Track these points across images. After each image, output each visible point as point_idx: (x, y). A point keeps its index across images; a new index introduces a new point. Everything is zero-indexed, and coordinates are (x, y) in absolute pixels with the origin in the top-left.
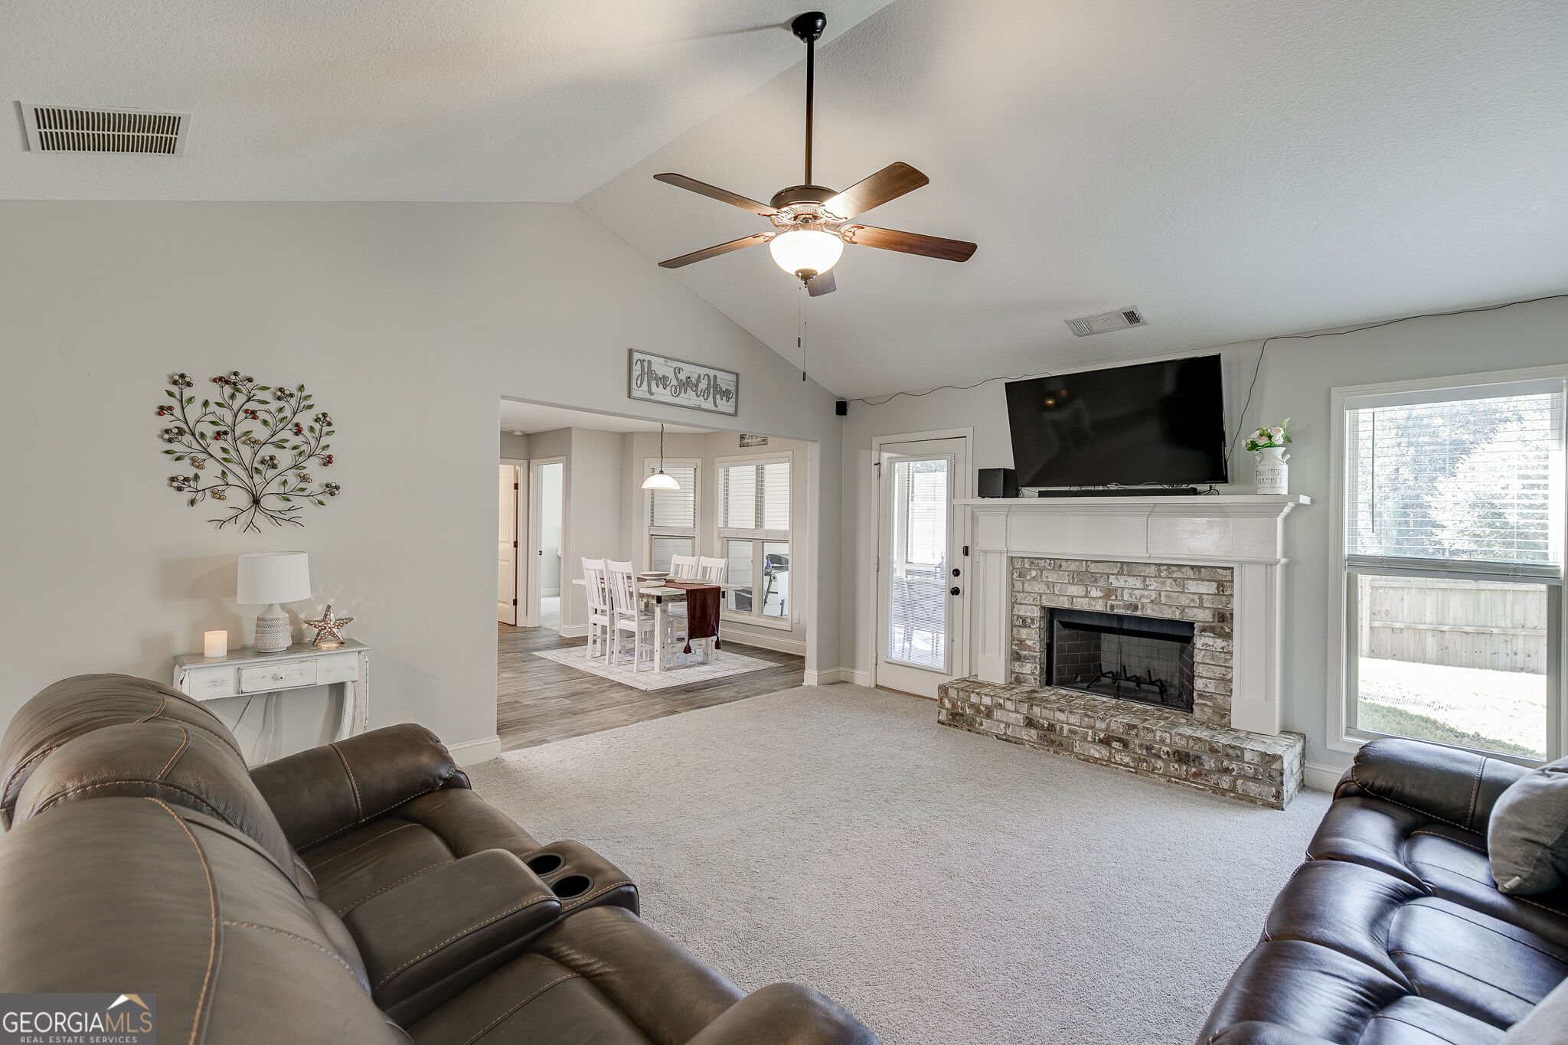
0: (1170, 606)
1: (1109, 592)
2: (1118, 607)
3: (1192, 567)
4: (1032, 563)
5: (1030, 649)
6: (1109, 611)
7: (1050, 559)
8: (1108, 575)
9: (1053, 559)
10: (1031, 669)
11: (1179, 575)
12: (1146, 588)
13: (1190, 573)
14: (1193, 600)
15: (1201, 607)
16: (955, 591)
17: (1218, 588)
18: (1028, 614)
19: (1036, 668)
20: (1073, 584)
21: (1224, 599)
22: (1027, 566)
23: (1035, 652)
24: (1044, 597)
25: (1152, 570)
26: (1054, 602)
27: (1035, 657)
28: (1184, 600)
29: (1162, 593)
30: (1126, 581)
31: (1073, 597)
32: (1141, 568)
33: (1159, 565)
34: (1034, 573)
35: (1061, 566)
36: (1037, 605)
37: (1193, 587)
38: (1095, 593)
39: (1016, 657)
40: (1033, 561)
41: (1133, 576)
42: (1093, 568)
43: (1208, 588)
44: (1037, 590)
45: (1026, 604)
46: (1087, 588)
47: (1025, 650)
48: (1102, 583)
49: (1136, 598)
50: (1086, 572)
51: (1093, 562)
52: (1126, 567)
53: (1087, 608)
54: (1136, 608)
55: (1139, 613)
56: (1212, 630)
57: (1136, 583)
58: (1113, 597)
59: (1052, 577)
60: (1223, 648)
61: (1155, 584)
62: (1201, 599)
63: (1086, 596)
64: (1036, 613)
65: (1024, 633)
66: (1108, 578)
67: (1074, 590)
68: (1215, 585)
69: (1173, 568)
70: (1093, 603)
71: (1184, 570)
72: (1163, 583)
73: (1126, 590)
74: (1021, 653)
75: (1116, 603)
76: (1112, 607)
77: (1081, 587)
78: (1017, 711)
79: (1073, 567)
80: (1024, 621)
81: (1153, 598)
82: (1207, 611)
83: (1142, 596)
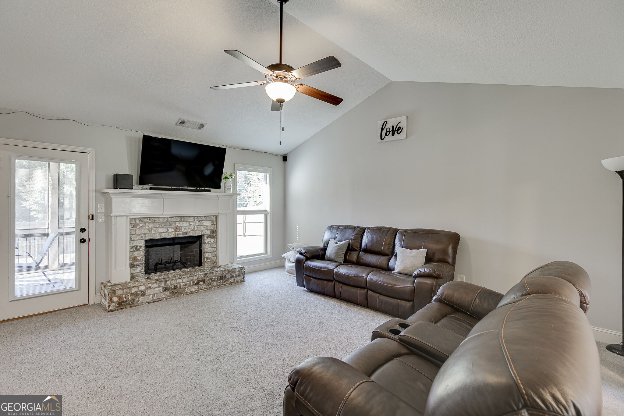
0: (198, 231)
1: (176, 229)
2: (180, 234)
3: (205, 216)
4: (141, 220)
5: (139, 260)
6: (176, 236)
7: (150, 218)
8: (176, 222)
9: (152, 218)
10: (140, 269)
11: (201, 220)
12: (190, 225)
13: (204, 219)
14: (205, 228)
15: (207, 229)
16: (83, 241)
17: (212, 223)
18: (138, 244)
19: (142, 268)
20: (161, 227)
21: (213, 226)
22: (138, 222)
23: (142, 261)
24: (146, 235)
25: (192, 219)
26: (152, 236)
27: (142, 263)
28: (202, 228)
29: (196, 227)
30: (183, 224)
31: (161, 233)
32: (188, 218)
33: (194, 216)
34: (141, 225)
35: (155, 220)
36: (143, 240)
37: (205, 223)
38: (171, 230)
39: (132, 266)
40: (140, 219)
41: (185, 221)
42: (170, 220)
43: (209, 223)
44: (143, 233)
45: (137, 240)
46: (167, 229)
47: (137, 261)
48: (174, 225)
49: (187, 229)
50: (166, 222)
51: (169, 217)
52: (182, 218)
53: (167, 237)
54: (187, 233)
55: (188, 235)
56: (210, 236)
57: (187, 224)
58: (178, 231)
59: (151, 226)
60: (213, 242)
61: (193, 224)
62: (207, 227)
63: (167, 232)
64: (143, 243)
65: (136, 254)
66: (176, 223)
67: (161, 230)
68: (211, 222)
69: (199, 217)
70: (170, 234)
71: (202, 217)
72: (196, 223)
73: (183, 227)
74: (134, 263)
75: (179, 233)
76: (178, 234)
77: (165, 228)
78: (159, 287)
79: (161, 220)
80: (136, 248)
81: (192, 229)
82: (209, 231)
83: (189, 229)
